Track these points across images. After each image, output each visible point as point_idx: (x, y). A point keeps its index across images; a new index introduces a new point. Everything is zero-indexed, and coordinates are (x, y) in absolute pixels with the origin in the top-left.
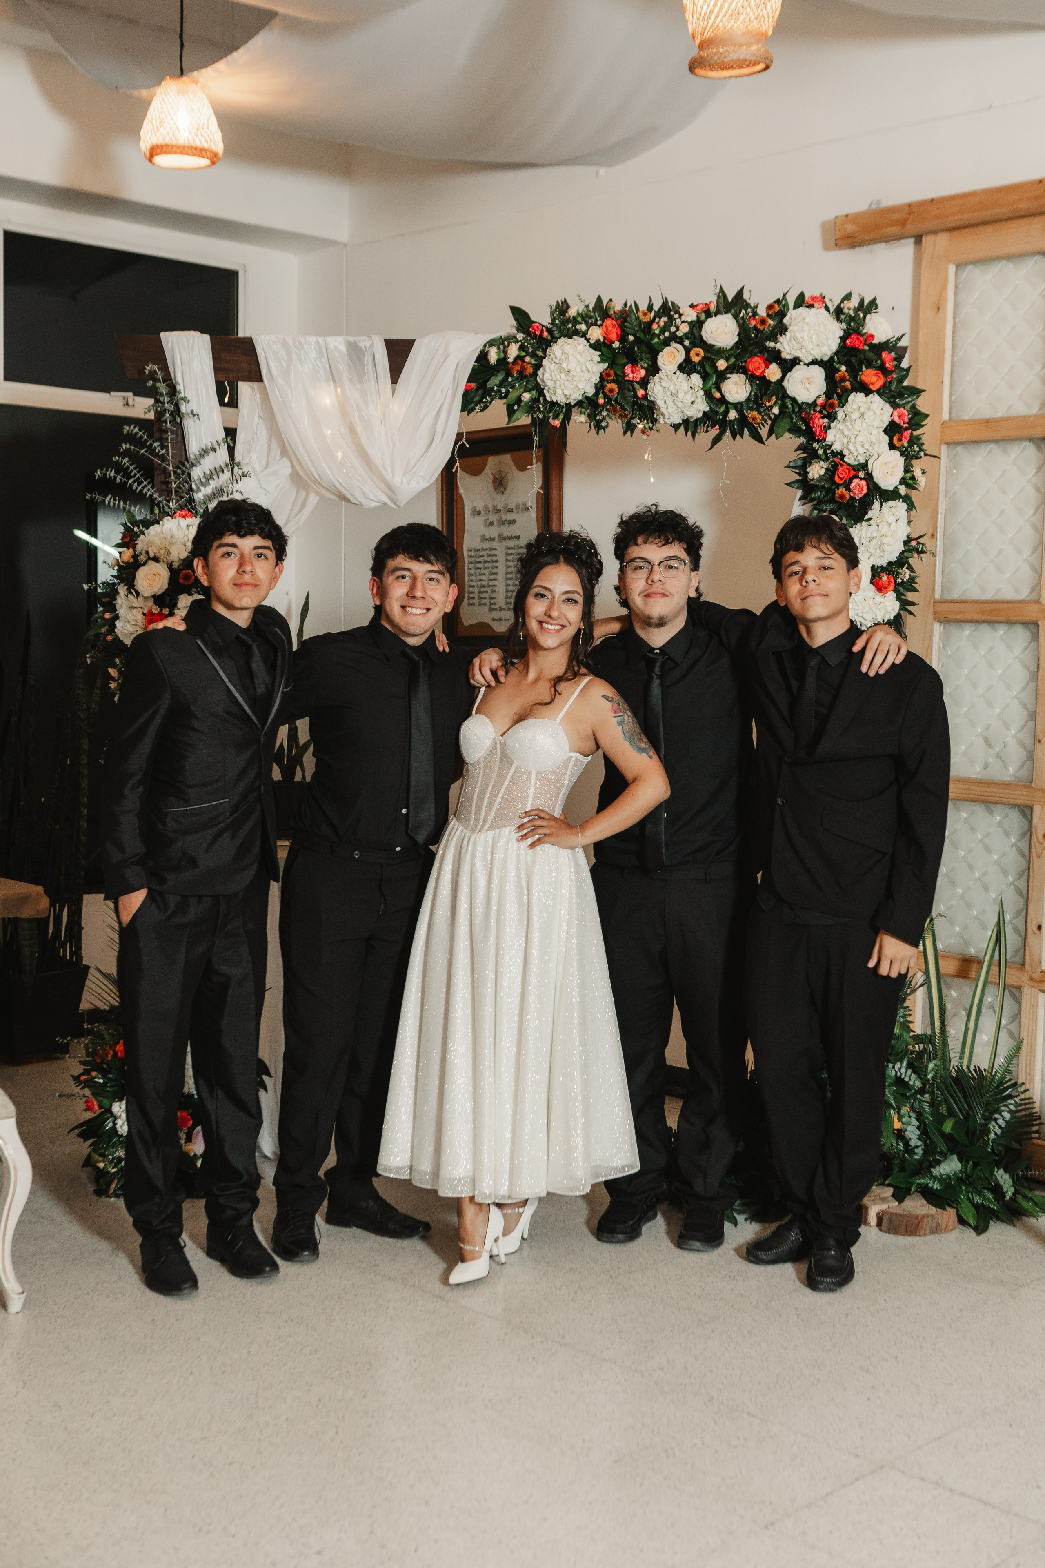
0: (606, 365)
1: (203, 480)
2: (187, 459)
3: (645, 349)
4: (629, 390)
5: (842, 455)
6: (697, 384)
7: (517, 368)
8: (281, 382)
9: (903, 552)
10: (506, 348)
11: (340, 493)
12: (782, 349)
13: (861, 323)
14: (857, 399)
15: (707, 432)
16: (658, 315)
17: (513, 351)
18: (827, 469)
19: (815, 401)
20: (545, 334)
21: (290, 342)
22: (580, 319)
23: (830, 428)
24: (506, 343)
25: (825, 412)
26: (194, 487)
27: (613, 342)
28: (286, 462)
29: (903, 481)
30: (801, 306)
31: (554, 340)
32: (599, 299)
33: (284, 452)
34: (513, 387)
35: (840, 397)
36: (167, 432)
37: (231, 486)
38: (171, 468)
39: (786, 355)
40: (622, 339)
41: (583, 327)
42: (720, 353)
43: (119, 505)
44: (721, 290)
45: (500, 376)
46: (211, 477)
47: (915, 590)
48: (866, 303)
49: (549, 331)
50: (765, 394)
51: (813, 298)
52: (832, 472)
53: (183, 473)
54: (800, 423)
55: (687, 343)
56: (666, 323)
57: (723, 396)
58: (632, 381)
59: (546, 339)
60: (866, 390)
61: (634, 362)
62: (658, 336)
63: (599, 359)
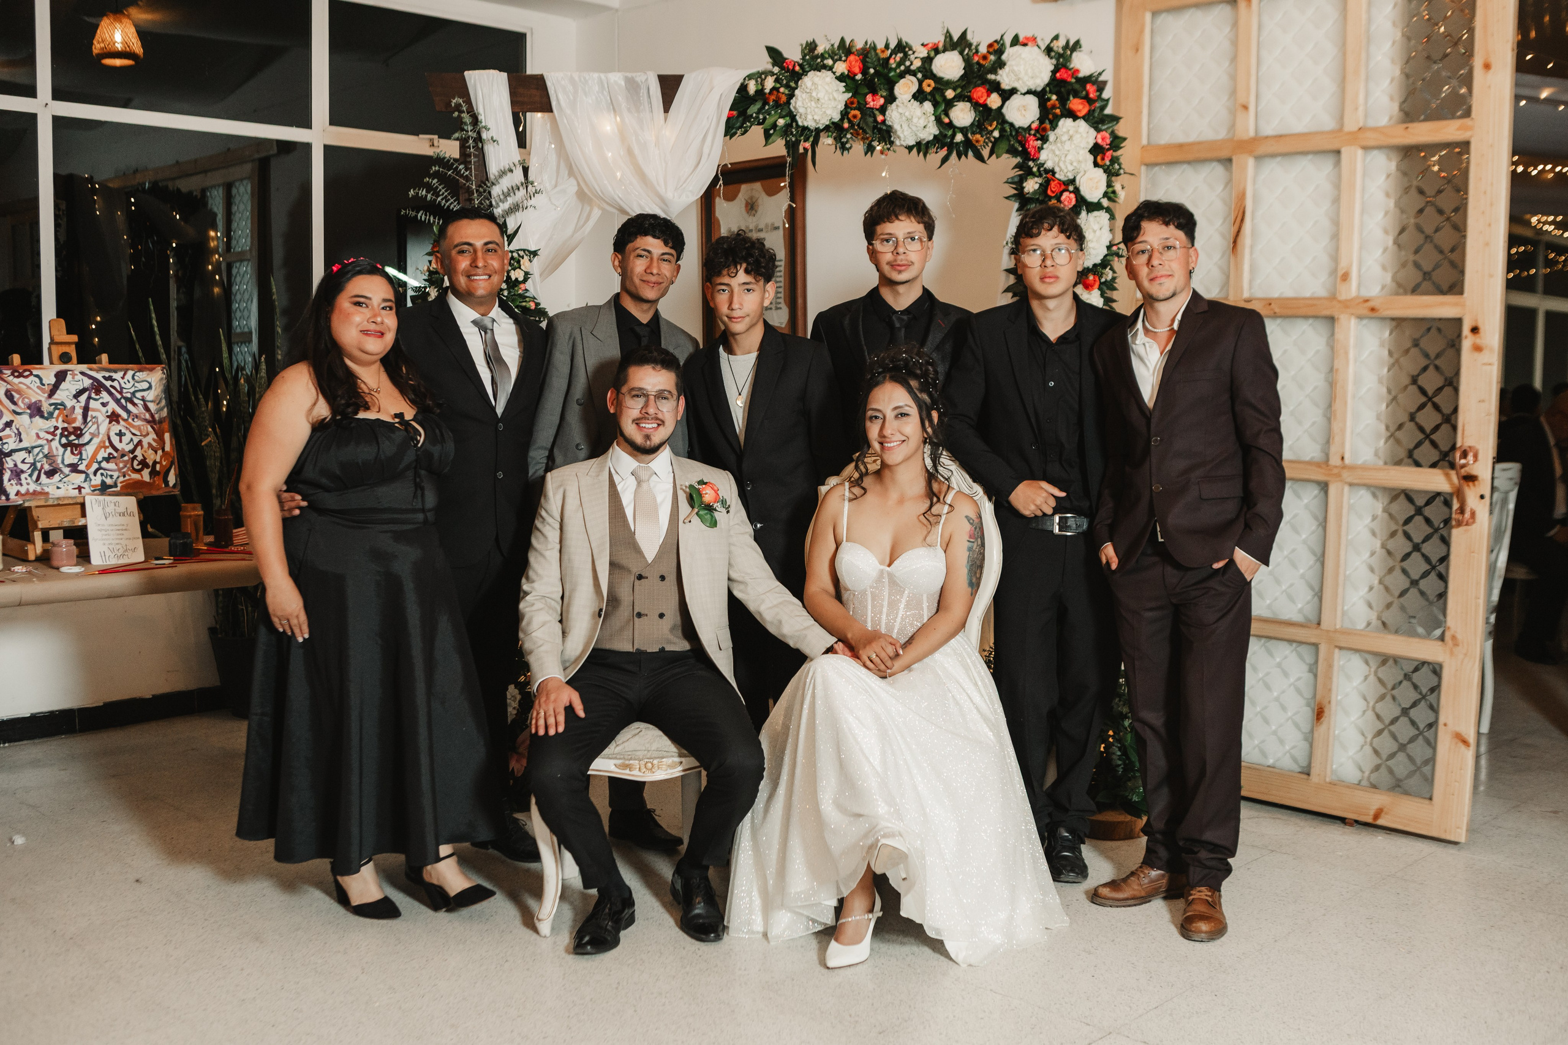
0: (850, 94)
1: (502, 197)
2: (487, 179)
3: (883, 81)
4: (870, 116)
5: (1053, 172)
6: (929, 110)
7: (773, 97)
8: (568, 111)
9: (1106, 256)
10: (763, 80)
11: (620, 206)
12: (1001, 81)
13: (1068, 59)
14: (1066, 124)
15: (936, 153)
16: (894, 52)
17: (769, 83)
18: (1041, 184)
19: (1030, 126)
20: (797, 68)
21: (577, 78)
22: (827, 56)
23: (1042, 149)
24: (763, 76)
25: (1038, 135)
26: (494, 203)
27: (856, 75)
28: (573, 181)
29: (1106, 195)
30: (1015, 45)
31: (805, 73)
32: (842, 40)
33: (571, 173)
34: (769, 114)
35: (1051, 122)
36: (470, 156)
37: (525, 202)
38: (474, 187)
39: (1006, 85)
40: (864, 72)
41: (829, 62)
42: (948, 84)
43: (429, 220)
44: (948, 32)
45: (758, 105)
46: (509, 195)
47: (1115, 289)
48: (1071, 44)
49: (801, 65)
50: (987, 119)
51: (1027, 38)
52: (1044, 186)
53: (485, 191)
54: (1017, 145)
55: (920, 75)
56: (901, 59)
57: (951, 122)
58: (872, 109)
59: (797, 73)
60: (1074, 116)
61: (874, 92)
62: (895, 70)
63: (844, 89)
